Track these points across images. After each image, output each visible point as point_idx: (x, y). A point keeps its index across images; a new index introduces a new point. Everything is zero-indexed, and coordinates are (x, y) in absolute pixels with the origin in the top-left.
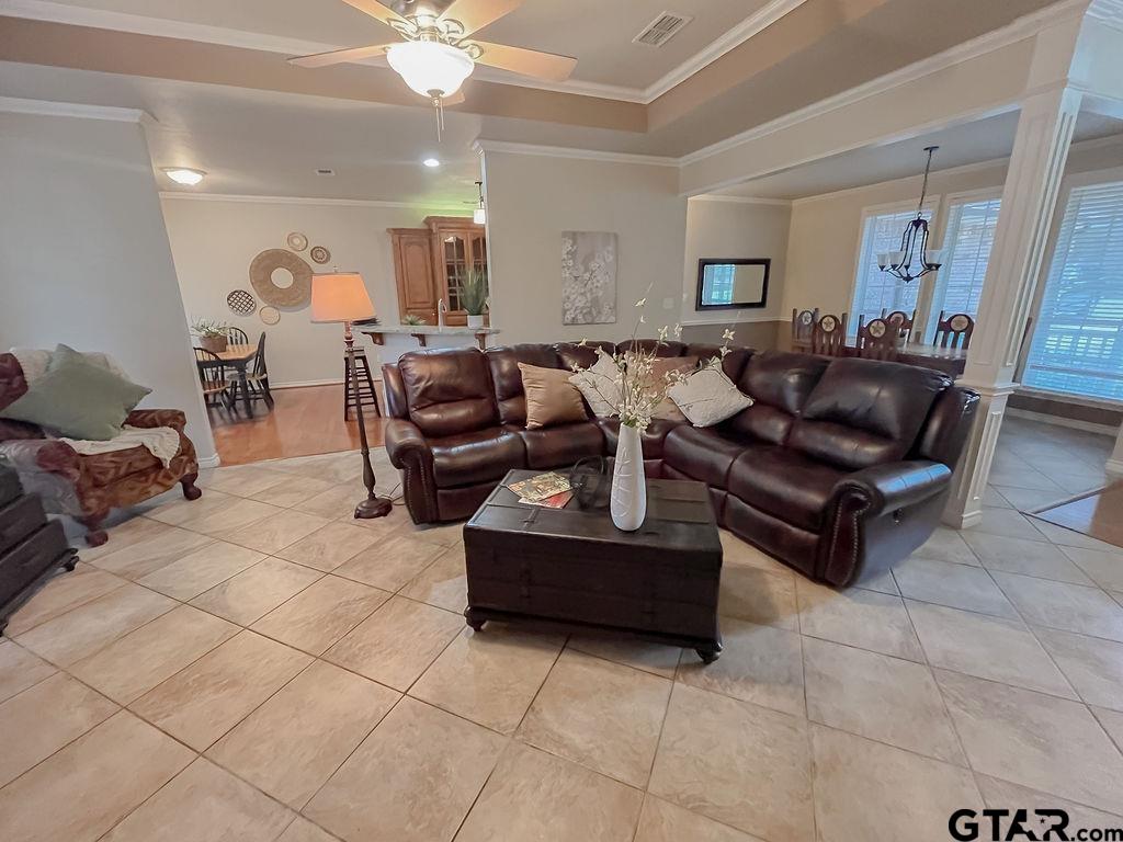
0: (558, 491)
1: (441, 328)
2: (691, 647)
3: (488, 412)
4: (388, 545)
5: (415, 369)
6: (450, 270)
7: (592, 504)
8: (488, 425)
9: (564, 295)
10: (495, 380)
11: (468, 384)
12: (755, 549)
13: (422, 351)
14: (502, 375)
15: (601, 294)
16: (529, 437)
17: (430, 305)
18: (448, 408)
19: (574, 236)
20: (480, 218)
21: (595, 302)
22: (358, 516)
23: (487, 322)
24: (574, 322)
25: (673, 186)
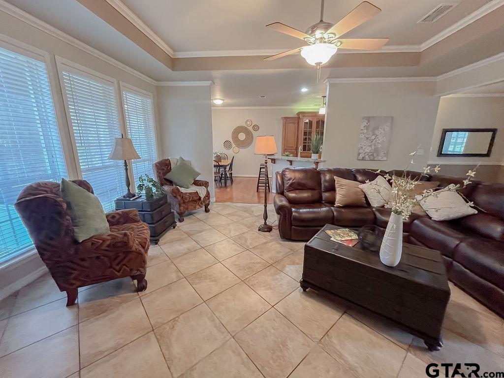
0: (350, 238)
1: (299, 158)
3: (317, 197)
5: (289, 175)
6: (305, 134)
8: (317, 202)
9: (360, 146)
10: (322, 182)
11: (310, 183)
12: (471, 298)
13: (292, 168)
14: (325, 181)
15: (380, 146)
16: (336, 211)
17: (295, 148)
18: (301, 193)
19: (369, 119)
20: (323, 111)
21: (376, 150)
22: (259, 230)
23: (320, 157)
24: (363, 159)
25: (432, 91)
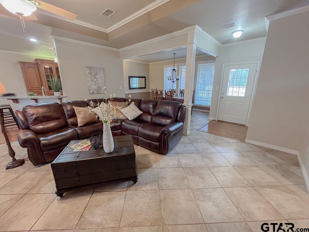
0: (87, 145)
1: (44, 96)
2: (131, 180)
3: (63, 123)
4: (22, 176)
5: (30, 111)
6: (47, 76)
7: (98, 147)
8: (65, 126)
9: (89, 85)
10: (65, 112)
11: (55, 115)
14: (68, 111)
15: (101, 85)
16: (79, 129)
18: (47, 123)
19: (90, 68)
20: (56, 60)
21: (99, 87)
22: (7, 168)
23: (62, 94)
24: (93, 93)
25: (118, 56)
